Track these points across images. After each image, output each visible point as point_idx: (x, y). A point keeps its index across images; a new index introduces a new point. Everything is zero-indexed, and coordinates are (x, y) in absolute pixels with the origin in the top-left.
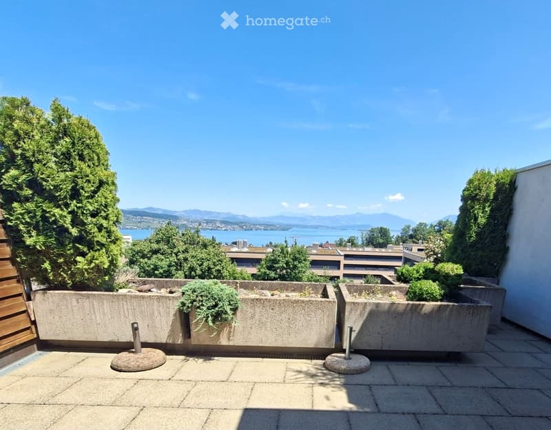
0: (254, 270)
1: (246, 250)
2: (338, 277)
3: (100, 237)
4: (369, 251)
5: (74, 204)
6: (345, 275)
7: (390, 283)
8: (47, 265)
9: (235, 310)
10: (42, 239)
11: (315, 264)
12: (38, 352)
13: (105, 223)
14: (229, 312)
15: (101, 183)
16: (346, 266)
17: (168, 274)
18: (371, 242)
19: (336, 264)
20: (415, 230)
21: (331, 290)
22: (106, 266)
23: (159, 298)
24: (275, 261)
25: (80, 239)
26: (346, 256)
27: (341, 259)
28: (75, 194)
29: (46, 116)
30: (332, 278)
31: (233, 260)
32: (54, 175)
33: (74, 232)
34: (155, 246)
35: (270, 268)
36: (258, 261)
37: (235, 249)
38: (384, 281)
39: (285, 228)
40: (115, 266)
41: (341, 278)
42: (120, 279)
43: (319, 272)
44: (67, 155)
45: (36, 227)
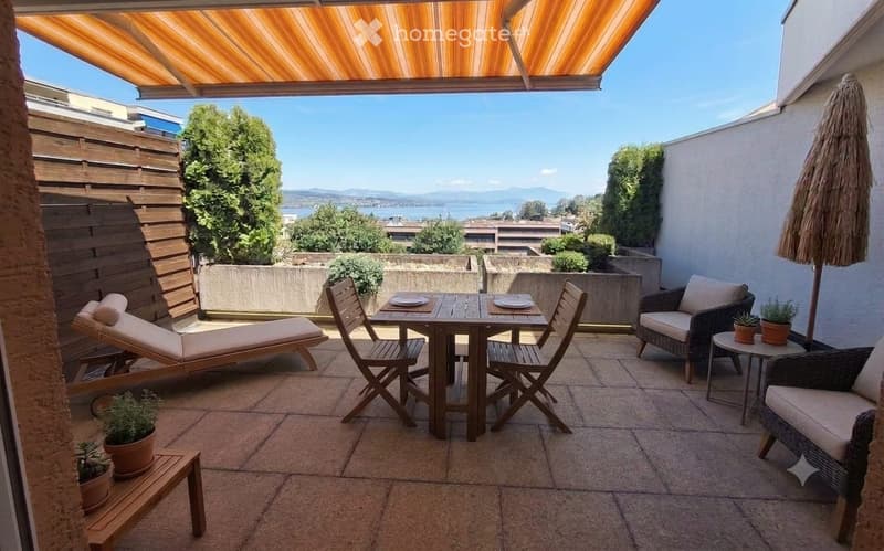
0: (410, 244)
1: (400, 224)
2: (493, 250)
3: (262, 217)
4: (523, 223)
5: (242, 189)
6: (500, 248)
7: (536, 254)
8: (214, 243)
9: (380, 281)
10: (211, 219)
11: (469, 237)
12: (199, 322)
13: (267, 204)
14: (373, 283)
15: (268, 171)
16: (501, 239)
17: (326, 248)
18: (526, 215)
19: (491, 237)
20: (572, 203)
21: (474, 262)
22: (265, 243)
23: (311, 271)
24: (429, 235)
25: (245, 219)
26: (501, 230)
27: (496, 231)
28: (245, 179)
29: (229, 118)
30: (486, 251)
31: (389, 235)
32: (230, 165)
33: (241, 212)
34: (316, 223)
35: (424, 241)
36: (413, 235)
37: (391, 224)
38: (531, 253)
39: (440, 204)
40: (274, 243)
41: (496, 251)
42: (278, 253)
43: (473, 245)
44: (241, 148)
45: (208, 209)
